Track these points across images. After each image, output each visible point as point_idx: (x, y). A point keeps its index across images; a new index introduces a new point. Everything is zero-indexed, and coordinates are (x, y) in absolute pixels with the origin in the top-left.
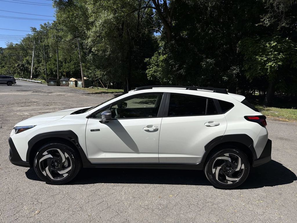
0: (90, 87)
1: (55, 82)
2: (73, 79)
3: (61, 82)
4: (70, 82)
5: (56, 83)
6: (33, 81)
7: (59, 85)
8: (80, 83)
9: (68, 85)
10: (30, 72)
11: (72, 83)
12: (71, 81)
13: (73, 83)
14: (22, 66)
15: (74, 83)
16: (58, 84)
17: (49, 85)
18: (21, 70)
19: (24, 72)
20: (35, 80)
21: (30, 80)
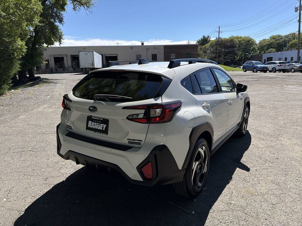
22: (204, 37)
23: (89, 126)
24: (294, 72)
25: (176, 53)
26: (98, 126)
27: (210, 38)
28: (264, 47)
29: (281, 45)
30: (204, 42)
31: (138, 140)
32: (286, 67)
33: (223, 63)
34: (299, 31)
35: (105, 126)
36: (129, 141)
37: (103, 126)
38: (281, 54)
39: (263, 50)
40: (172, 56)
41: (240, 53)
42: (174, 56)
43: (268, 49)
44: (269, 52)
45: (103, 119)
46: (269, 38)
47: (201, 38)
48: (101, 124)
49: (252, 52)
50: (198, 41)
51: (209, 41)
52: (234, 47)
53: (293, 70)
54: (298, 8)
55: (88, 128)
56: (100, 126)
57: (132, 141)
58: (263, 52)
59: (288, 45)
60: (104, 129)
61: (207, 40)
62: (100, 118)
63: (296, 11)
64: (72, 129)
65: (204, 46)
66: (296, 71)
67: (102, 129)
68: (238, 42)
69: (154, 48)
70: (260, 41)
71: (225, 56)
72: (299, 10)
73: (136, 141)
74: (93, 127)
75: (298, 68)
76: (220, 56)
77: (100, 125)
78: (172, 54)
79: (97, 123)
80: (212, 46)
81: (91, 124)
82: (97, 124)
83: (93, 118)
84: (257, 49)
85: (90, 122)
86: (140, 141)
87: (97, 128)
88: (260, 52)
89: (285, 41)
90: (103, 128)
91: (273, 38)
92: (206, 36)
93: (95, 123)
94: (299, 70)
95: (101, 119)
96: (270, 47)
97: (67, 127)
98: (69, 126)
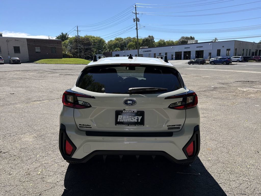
22: (62, 34)
23: (118, 121)
25: (40, 47)
26: (132, 119)
27: (68, 35)
28: (112, 46)
29: (122, 45)
30: (63, 38)
31: (178, 125)
33: (84, 58)
34: (137, 36)
35: (140, 118)
36: (169, 127)
37: (138, 118)
38: (124, 52)
39: (111, 49)
40: (37, 49)
41: (95, 50)
42: (39, 49)
43: (115, 48)
44: (116, 51)
45: (138, 111)
46: (114, 40)
47: (60, 35)
49: (104, 50)
50: (57, 37)
51: (68, 37)
52: (90, 45)
54: (135, 19)
55: (117, 123)
56: (135, 118)
57: (172, 127)
58: (112, 50)
59: (127, 46)
61: (65, 37)
63: (134, 21)
64: (91, 128)
65: (64, 42)
67: (137, 121)
68: (92, 41)
69: (15, 40)
70: (108, 41)
71: (85, 52)
72: (136, 21)
73: (175, 126)
76: (81, 52)
78: (36, 48)
80: (71, 42)
81: (122, 118)
82: (130, 117)
84: (107, 47)
85: (120, 116)
86: (179, 125)
87: (130, 121)
88: (110, 50)
89: (125, 43)
90: (138, 120)
91: (117, 39)
92: (64, 33)
93: (128, 117)
95: (135, 112)
96: (116, 46)
97: (80, 127)
98: (84, 125)
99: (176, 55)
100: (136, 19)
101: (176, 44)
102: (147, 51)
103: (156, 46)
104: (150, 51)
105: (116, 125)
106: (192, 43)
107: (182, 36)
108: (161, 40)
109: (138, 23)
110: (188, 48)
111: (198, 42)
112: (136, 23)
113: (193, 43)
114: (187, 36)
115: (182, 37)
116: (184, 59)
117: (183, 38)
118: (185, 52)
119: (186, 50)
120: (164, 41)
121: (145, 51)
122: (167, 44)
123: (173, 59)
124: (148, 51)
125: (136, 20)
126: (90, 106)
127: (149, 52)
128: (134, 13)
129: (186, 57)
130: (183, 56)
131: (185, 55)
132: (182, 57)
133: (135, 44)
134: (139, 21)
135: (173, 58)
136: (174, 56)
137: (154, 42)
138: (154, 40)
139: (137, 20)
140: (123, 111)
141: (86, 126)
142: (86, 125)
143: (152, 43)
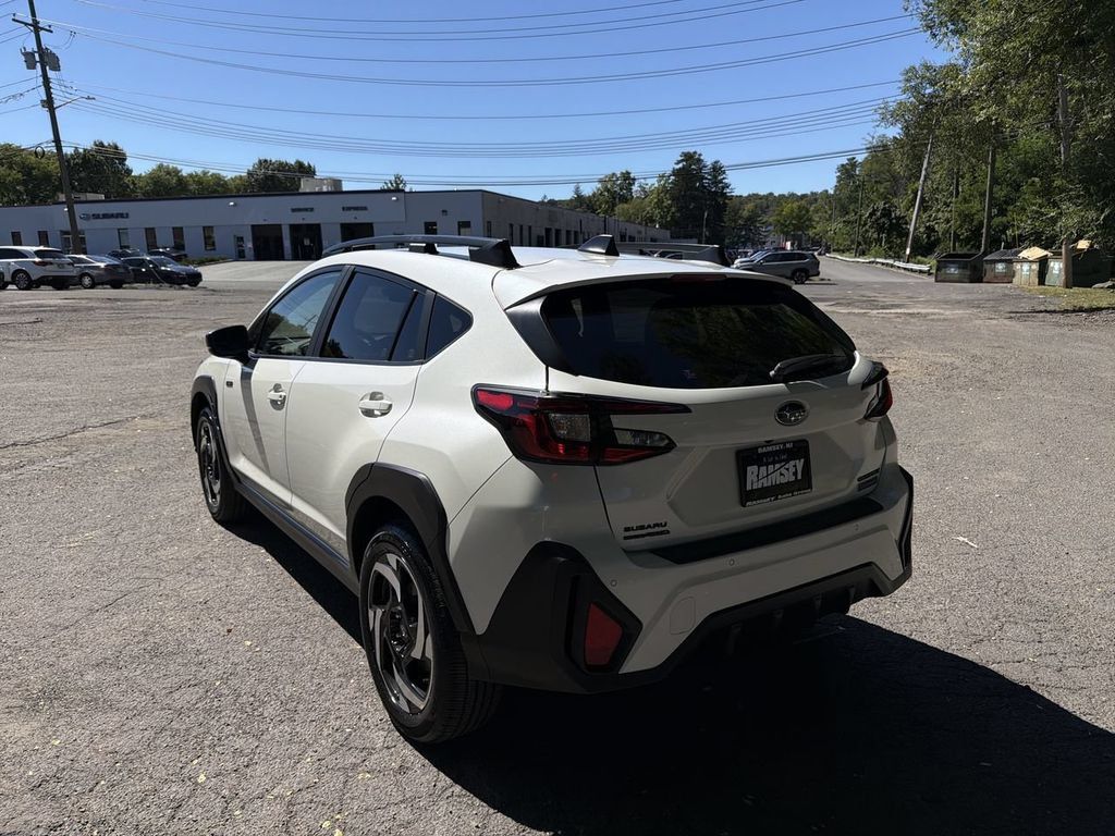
0: (1101, 285)
1: (963, 267)
2: (1036, 253)
3: (987, 267)
4: (1018, 266)
5: (968, 273)
6: (910, 266)
7: (980, 280)
8: (1056, 267)
9: (1009, 277)
10: (907, 234)
11: (1026, 267)
12: (1025, 260)
13: (1030, 270)
14: (883, 215)
15: (1035, 267)
16: (977, 276)
17: (939, 279)
18: (880, 229)
19: (889, 236)
20: (919, 263)
21: (902, 265)
23: (749, 488)
24: (92, 287)
26: (781, 474)
31: (874, 473)
32: (63, 267)
34: (57, 141)
35: (800, 464)
36: (861, 481)
37: (795, 466)
45: (794, 442)
48: (787, 461)
53: (87, 281)
55: (746, 496)
56: (788, 469)
57: (865, 480)
60: (799, 477)
62: (784, 444)
63: (31, 66)
64: (668, 532)
66: (99, 284)
67: (793, 478)
72: (39, 65)
73: (871, 477)
74: (766, 483)
75: (101, 272)
77: (787, 466)
79: (774, 463)
81: (756, 477)
82: (777, 466)
83: (760, 450)
85: (752, 470)
86: (877, 471)
87: (778, 483)
90: (795, 474)
93: (771, 467)
94: (109, 278)
95: (788, 446)
97: (626, 538)
98: (642, 527)
99: (255, 239)
100: (37, 55)
101: (239, 190)
102: (105, 216)
103: (140, 196)
104: (121, 215)
105: (744, 506)
106: (317, 189)
107: (262, 158)
108: (160, 167)
109: (51, 74)
110: (306, 210)
111: (344, 189)
112: (40, 73)
113: (325, 189)
114: (283, 160)
115: (260, 161)
116: (296, 257)
117: (263, 163)
118: (294, 228)
119: (298, 219)
120: (176, 172)
121: (96, 216)
122: (193, 187)
123: (244, 257)
124: (112, 216)
125: (37, 58)
126: (671, 446)
127: (121, 223)
128: (26, 24)
129: (303, 246)
130: (287, 243)
131: (296, 242)
132: (285, 249)
133: (20, 176)
134: (56, 68)
135: (247, 252)
136: (250, 245)
137: (129, 172)
138: (127, 163)
139: (46, 59)
140: (757, 448)
141: (650, 530)
142: (649, 526)
143: (120, 179)
